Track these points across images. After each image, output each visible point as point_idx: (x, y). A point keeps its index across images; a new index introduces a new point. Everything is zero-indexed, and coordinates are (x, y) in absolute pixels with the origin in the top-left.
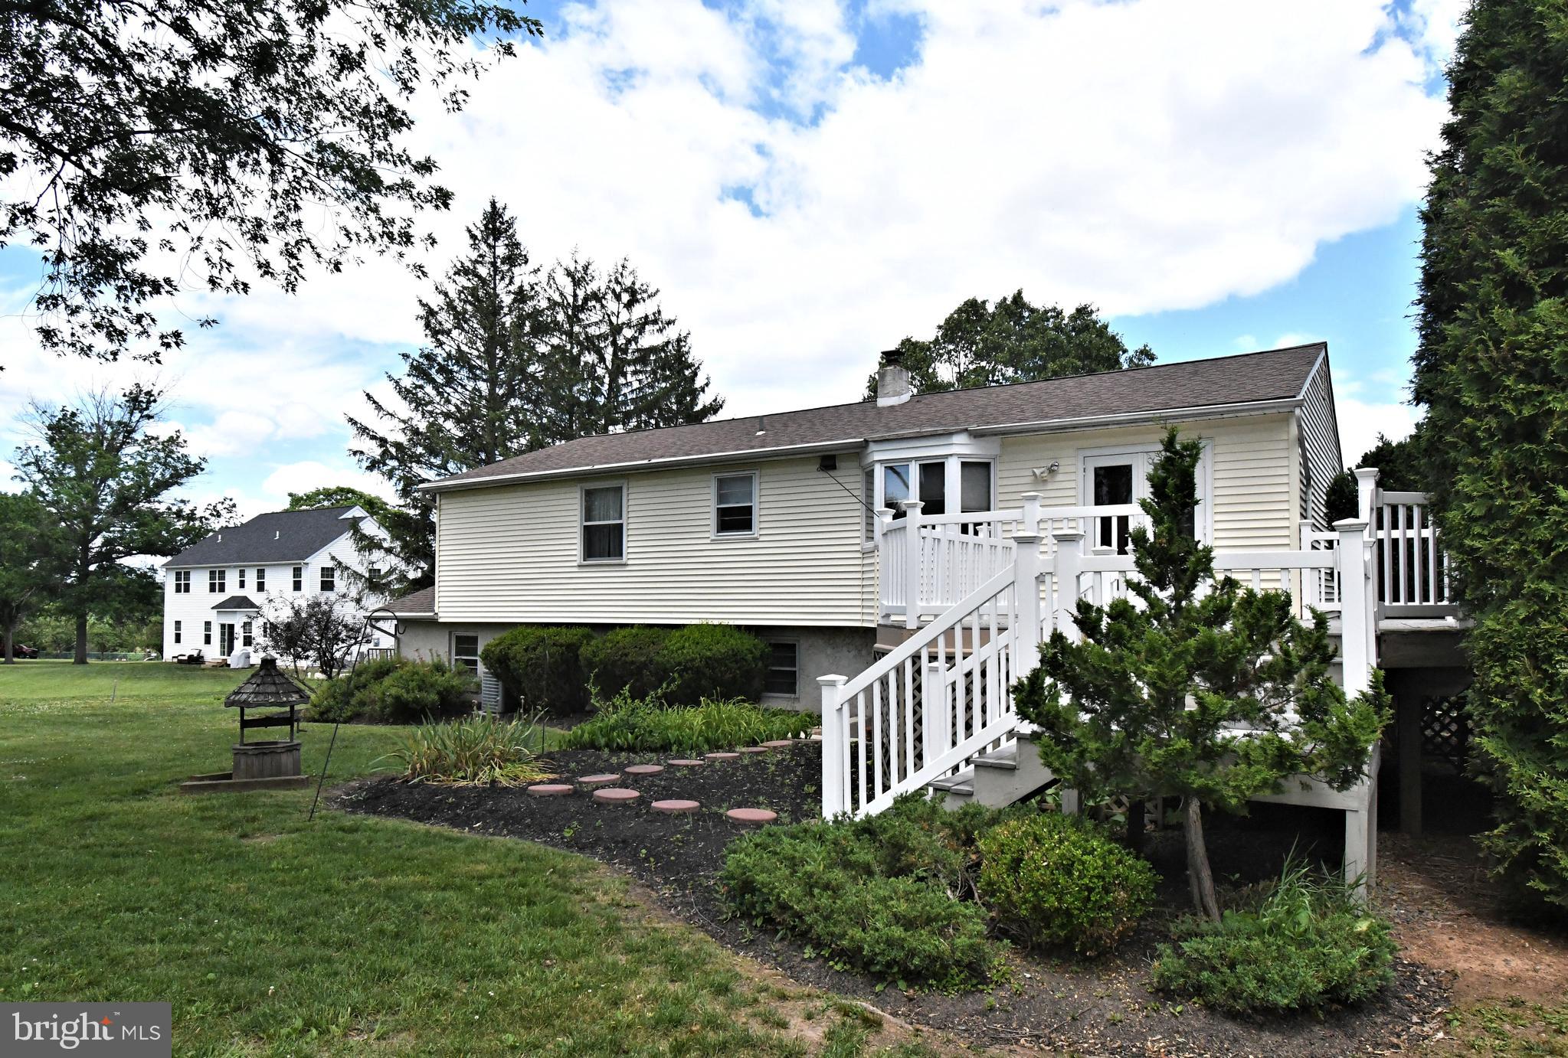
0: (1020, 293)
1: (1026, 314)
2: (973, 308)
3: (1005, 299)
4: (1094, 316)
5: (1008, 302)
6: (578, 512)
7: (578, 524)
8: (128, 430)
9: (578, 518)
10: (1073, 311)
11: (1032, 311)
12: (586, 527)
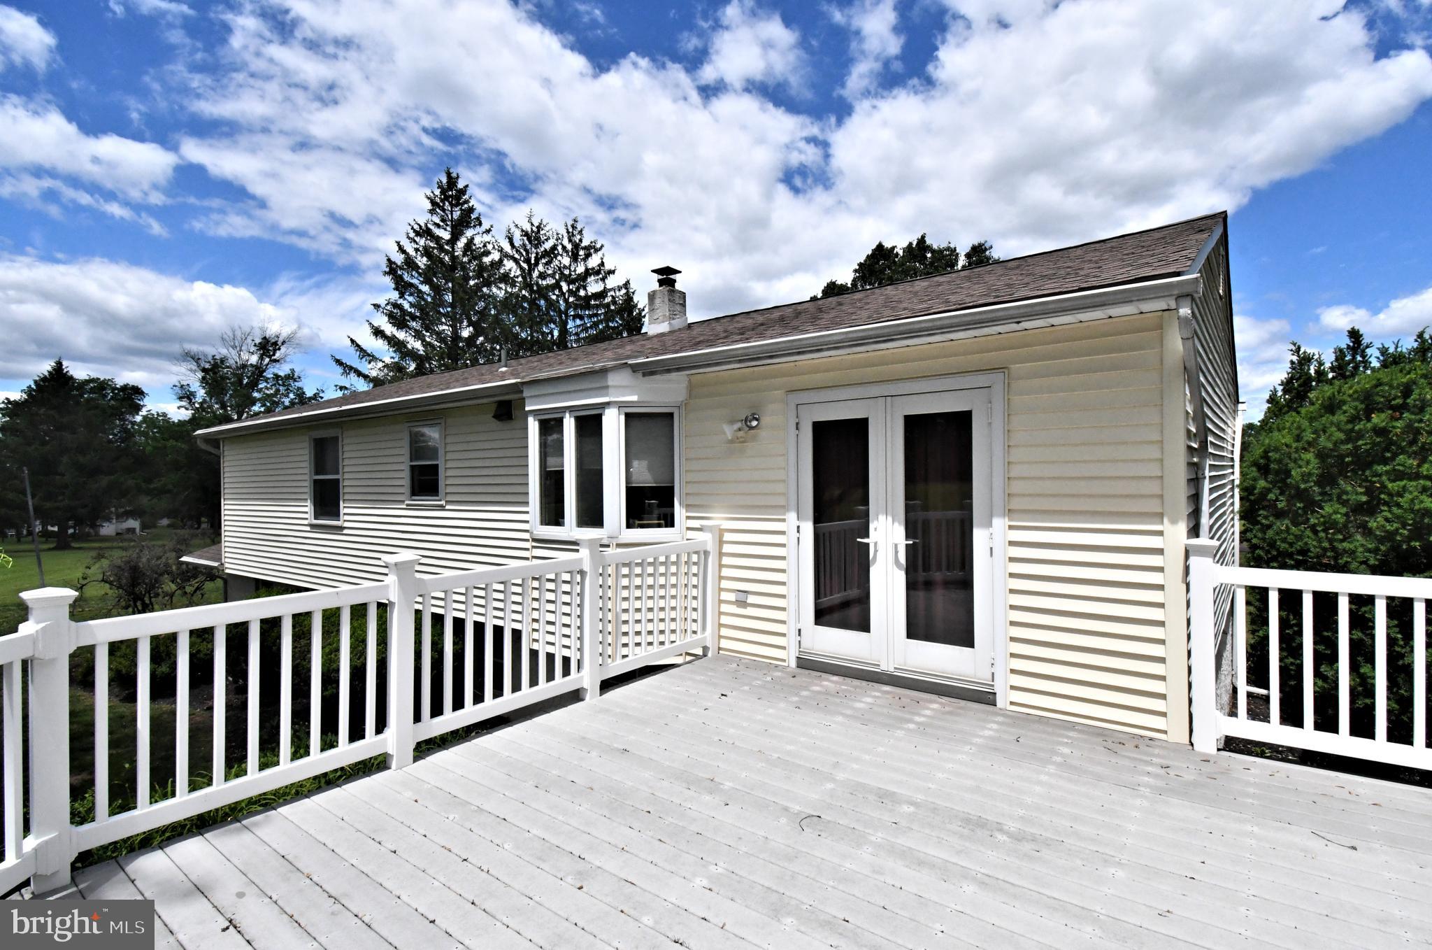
0: (923, 237)
1: (929, 255)
2: (881, 252)
3: (911, 244)
4: (987, 253)
5: (914, 246)
6: (306, 464)
7: (307, 477)
8: (259, 371)
9: (307, 471)
10: (968, 249)
11: (933, 251)
12: (315, 481)
